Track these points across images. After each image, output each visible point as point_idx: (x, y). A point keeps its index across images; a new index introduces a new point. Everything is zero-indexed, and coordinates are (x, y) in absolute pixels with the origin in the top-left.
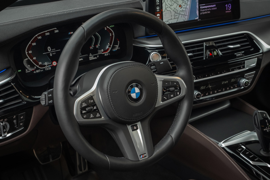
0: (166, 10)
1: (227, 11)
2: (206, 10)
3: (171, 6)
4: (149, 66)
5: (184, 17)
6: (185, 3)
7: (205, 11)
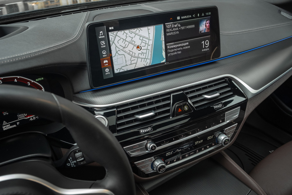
0: (117, 54)
1: (204, 49)
2: (175, 50)
3: (124, 48)
4: (73, 153)
5: (145, 61)
6: (146, 43)
7: (174, 52)
